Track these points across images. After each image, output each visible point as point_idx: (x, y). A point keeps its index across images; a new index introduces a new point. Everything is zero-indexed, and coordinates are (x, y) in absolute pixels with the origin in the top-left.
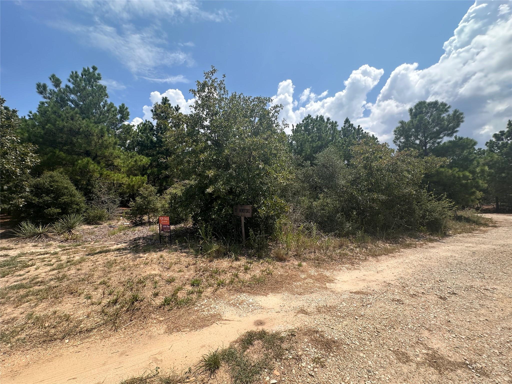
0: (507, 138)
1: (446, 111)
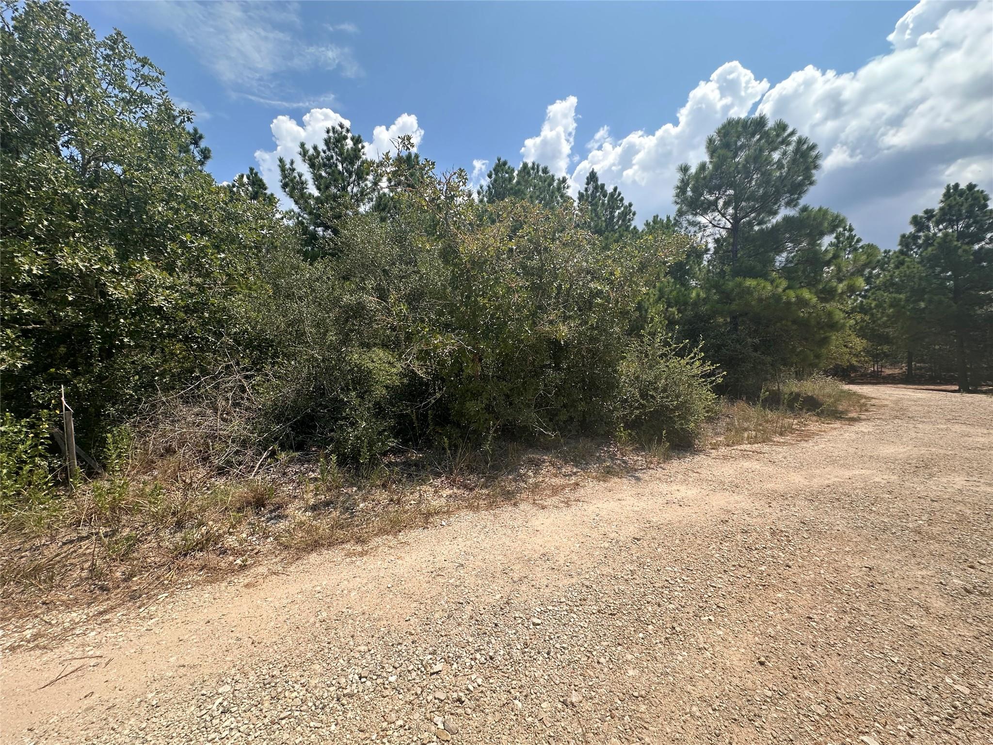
0: (938, 226)
1: (786, 142)
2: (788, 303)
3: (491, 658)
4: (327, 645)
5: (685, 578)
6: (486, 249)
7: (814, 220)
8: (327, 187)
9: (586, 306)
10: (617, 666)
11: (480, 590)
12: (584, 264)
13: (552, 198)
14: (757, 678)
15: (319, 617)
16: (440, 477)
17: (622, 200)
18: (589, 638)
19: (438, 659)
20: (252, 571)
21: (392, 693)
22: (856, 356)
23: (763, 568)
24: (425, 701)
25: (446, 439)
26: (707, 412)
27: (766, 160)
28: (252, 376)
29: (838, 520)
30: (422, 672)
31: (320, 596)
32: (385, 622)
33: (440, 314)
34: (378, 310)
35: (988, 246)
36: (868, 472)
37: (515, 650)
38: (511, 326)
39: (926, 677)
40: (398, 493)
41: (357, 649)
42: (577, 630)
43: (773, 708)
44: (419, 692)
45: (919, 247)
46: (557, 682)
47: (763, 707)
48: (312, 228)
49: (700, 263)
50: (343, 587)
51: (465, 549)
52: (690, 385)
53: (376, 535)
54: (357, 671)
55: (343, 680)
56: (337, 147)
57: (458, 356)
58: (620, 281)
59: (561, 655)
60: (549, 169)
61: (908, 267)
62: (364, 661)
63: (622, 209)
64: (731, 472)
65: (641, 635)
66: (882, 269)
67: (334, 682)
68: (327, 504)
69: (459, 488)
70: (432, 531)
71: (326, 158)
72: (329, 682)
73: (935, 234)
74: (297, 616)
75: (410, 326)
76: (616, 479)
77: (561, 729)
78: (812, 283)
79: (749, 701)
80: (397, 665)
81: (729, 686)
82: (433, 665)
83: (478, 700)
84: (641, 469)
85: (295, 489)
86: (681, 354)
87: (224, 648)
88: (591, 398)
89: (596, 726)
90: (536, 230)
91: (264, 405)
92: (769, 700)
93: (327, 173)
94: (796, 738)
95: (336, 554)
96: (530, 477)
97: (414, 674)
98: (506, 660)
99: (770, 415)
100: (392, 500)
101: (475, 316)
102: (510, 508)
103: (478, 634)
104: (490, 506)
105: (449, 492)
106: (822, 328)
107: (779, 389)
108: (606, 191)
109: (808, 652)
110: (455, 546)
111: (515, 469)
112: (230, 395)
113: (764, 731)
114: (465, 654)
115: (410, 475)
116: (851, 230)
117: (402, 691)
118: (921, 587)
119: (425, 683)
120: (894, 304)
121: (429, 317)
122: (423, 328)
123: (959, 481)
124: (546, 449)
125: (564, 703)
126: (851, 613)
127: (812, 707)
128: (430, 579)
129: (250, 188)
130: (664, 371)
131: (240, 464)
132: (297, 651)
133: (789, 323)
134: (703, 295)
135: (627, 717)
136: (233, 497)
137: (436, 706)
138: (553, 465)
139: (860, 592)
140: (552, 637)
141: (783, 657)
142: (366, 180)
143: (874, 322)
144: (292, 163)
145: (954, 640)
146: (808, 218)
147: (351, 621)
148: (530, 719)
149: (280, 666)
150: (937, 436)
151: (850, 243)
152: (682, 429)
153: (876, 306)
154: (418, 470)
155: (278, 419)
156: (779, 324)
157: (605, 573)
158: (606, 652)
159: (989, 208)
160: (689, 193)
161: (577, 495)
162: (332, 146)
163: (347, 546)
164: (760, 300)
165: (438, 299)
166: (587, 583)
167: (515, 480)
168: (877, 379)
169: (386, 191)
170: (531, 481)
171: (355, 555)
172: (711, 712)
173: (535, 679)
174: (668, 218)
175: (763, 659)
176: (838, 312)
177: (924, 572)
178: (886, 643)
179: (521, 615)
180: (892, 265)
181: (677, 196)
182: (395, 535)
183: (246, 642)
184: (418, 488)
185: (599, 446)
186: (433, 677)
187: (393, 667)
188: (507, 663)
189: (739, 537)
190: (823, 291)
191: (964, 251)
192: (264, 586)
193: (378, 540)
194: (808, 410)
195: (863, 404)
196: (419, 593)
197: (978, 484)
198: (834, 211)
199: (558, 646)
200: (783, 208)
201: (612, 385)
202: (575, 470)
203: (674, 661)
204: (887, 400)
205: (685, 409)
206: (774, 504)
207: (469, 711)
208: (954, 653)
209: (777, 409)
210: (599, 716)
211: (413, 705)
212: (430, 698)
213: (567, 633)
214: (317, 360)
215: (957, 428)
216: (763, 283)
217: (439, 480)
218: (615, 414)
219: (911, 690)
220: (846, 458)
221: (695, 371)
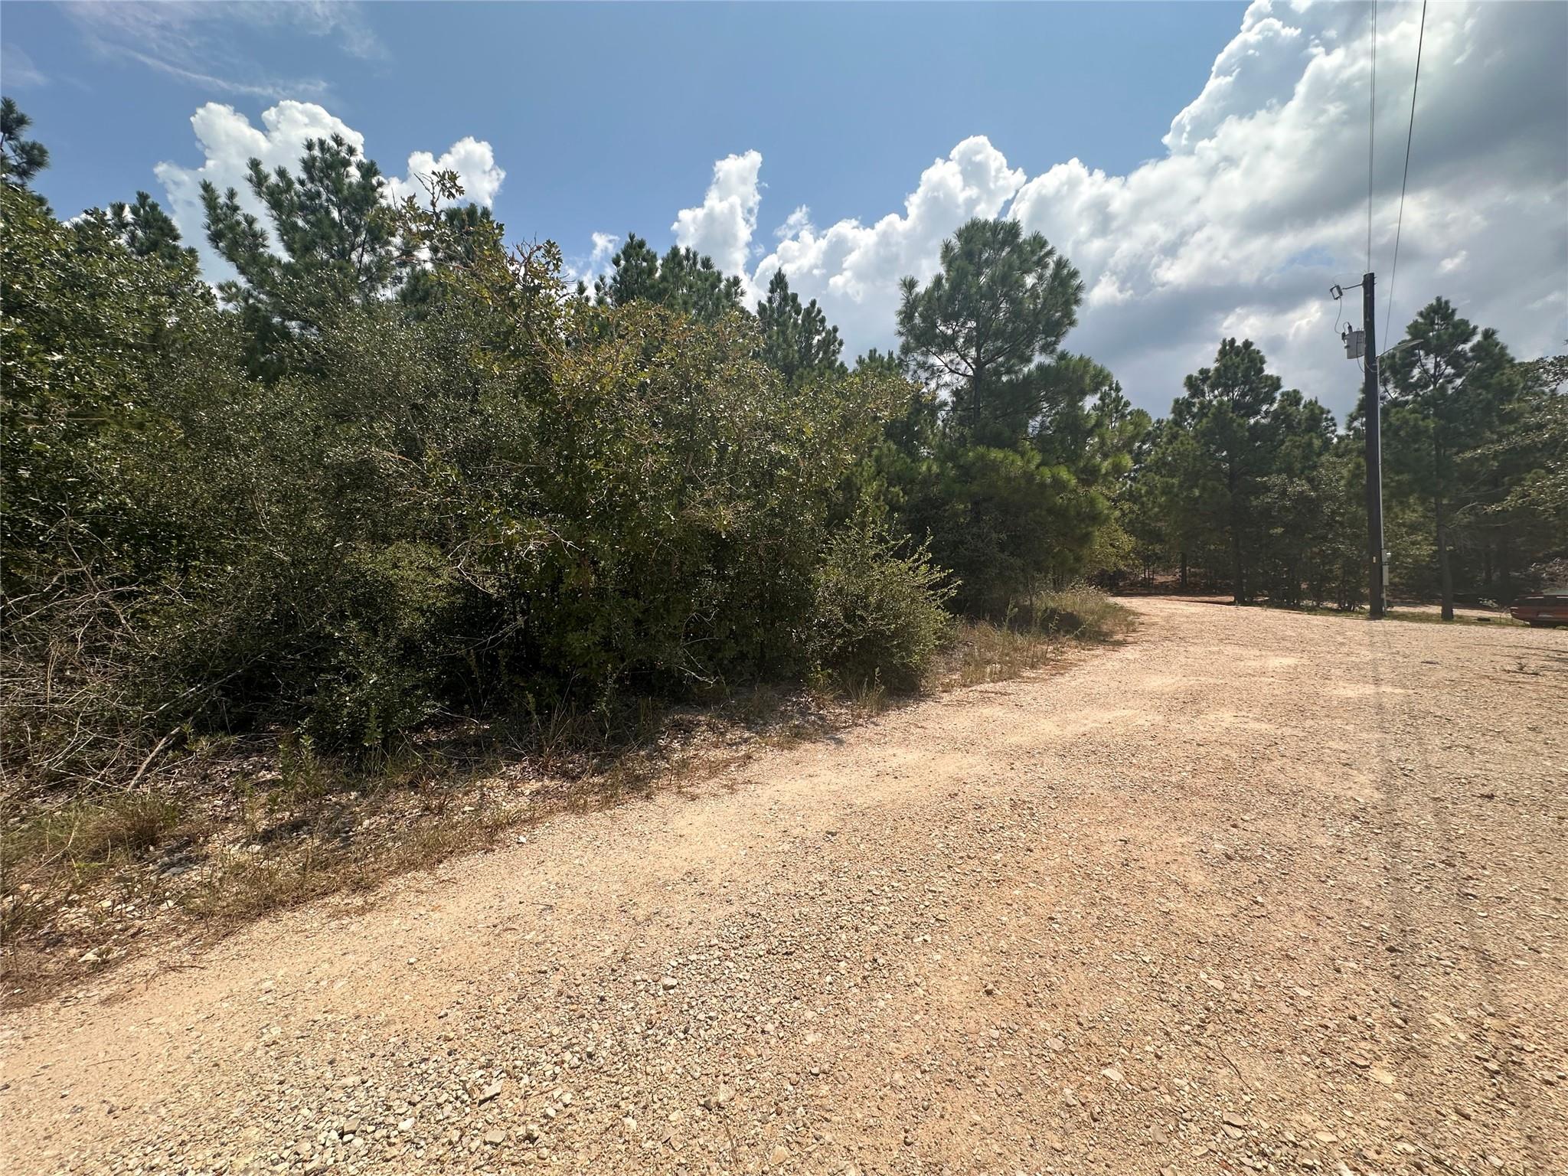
0: (1213, 392)
1: (1041, 263)
2: (1042, 485)
3: (590, 1056)
4: (276, 1088)
5: (896, 885)
6: (598, 381)
7: (1073, 372)
8: (308, 248)
9: (765, 479)
10: (791, 1030)
11: (579, 945)
12: (760, 414)
13: (717, 307)
14: (982, 1015)
15: (265, 1038)
16: (520, 761)
17: (823, 320)
18: (751, 996)
19: (495, 1074)
20: (120, 970)
21: (404, 1150)
22: (1124, 558)
23: (998, 856)
24: (466, 1152)
25: (530, 696)
26: (939, 638)
27: (1017, 282)
28: (132, 595)
29: (1092, 779)
30: (463, 1102)
31: (269, 998)
32: (399, 1026)
33: (520, 484)
34: (402, 474)
35: (1263, 421)
36: (1128, 712)
37: (631, 1036)
38: (645, 509)
39: (1180, 976)
40: (441, 794)
41: (340, 1083)
42: (733, 986)
43: (1000, 1053)
44: (455, 1139)
45: (1193, 417)
46: (697, 1075)
47: (988, 1055)
48: (276, 320)
49: (933, 423)
50: (320, 975)
51: (557, 879)
52: (913, 600)
53: (391, 873)
54: (335, 1125)
55: (305, 1147)
56: (328, 177)
57: (552, 556)
58: (814, 444)
59: (706, 1030)
60: (712, 261)
61: (1182, 443)
62: (353, 1103)
63: (824, 334)
64: (966, 724)
65: (829, 979)
66: (1154, 444)
67: (285, 1154)
68: (296, 826)
69: (552, 778)
70: (499, 855)
71: (305, 195)
72: (274, 1157)
73: (1210, 401)
74: (217, 1043)
75: (464, 505)
76: (808, 745)
77: (698, 1149)
78: (1071, 459)
79: (969, 1049)
80: (417, 1098)
81: (944, 1033)
82: (485, 1087)
83: (562, 1131)
84: (845, 727)
85: (228, 804)
86: (900, 554)
87: (42, 1133)
88: (772, 624)
89: (753, 1132)
90: (682, 355)
91: (161, 651)
92: (995, 1044)
93: (308, 222)
94: (1026, 1090)
95: (312, 916)
96: (675, 750)
97: (448, 1108)
98: (616, 1054)
99: (1020, 640)
100: (427, 808)
101: (581, 491)
102: (640, 804)
103: (570, 1020)
104: (606, 803)
105: (535, 785)
106: (1083, 520)
107: (1031, 604)
108: (800, 305)
109: (1048, 967)
110: (541, 875)
111: (649, 740)
112: (79, 632)
113: (987, 1089)
114: (544, 1057)
115: (464, 762)
116: (1118, 389)
117: (423, 1143)
118: (1180, 858)
119: (468, 1119)
120: (1167, 490)
121: (500, 491)
122: (489, 509)
123: (1227, 717)
124: (703, 704)
125: (706, 1106)
126: (1101, 905)
127: (1048, 1042)
128: (491, 938)
129: (139, 233)
130: (878, 580)
131: (103, 765)
132: (211, 1110)
133: (1044, 513)
134: (935, 469)
135: (801, 1109)
136: (80, 830)
137: (486, 1156)
138: (712, 729)
139: (1112, 875)
140: (694, 1004)
141: (1017, 980)
142: (389, 243)
143: (1145, 513)
144: (232, 195)
145: (1211, 923)
146: (1067, 368)
147: (330, 1035)
148: (649, 1144)
149: (169, 1145)
150: (1209, 661)
151: (1116, 408)
152: (903, 664)
153: (1147, 492)
154: (480, 753)
155: (193, 673)
156: (1031, 514)
157: (781, 891)
158: (775, 1013)
159: (1265, 373)
160: (917, 320)
161: (747, 774)
162: (316, 173)
163: (334, 900)
164: (1008, 480)
165: (515, 459)
166: (753, 910)
167: (650, 758)
168: (1148, 589)
169: (429, 266)
170: (676, 757)
171: (348, 913)
172: (919, 1076)
173: (662, 1078)
174: (891, 354)
175: (990, 986)
176: (1101, 499)
177: (1184, 840)
178: (1139, 938)
179: (646, 977)
180: (1165, 440)
181: (902, 323)
182: (431, 869)
183: (96, 1112)
184: (479, 783)
185: (784, 696)
186: (483, 1107)
187: (410, 1103)
188: (616, 1059)
189: (970, 816)
190: (1084, 470)
191: (1239, 425)
192: (146, 997)
193: (399, 881)
194: (1067, 632)
195: (1130, 622)
196: (467, 966)
197: (1246, 720)
198: (1097, 362)
199: (702, 1016)
200: (1037, 353)
201: (805, 602)
202: (747, 735)
203: (873, 1009)
204: (1158, 616)
205: (906, 636)
206: (1017, 764)
207: (545, 1152)
208: (1210, 940)
209: (1029, 632)
210: (759, 1115)
211: (443, 1163)
212: (477, 1142)
213: (717, 994)
214: (282, 563)
215: (1230, 650)
216: (1012, 456)
217: (519, 767)
218: (811, 646)
219: (1163, 996)
220: (1107, 696)
221: (920, 580)
